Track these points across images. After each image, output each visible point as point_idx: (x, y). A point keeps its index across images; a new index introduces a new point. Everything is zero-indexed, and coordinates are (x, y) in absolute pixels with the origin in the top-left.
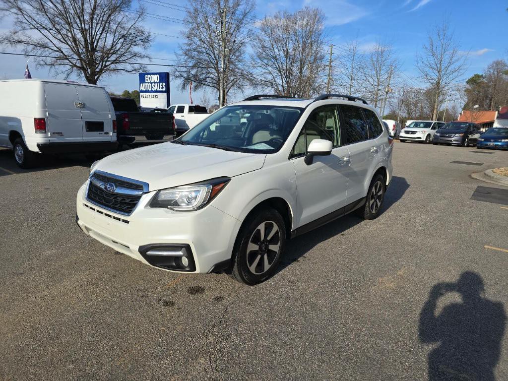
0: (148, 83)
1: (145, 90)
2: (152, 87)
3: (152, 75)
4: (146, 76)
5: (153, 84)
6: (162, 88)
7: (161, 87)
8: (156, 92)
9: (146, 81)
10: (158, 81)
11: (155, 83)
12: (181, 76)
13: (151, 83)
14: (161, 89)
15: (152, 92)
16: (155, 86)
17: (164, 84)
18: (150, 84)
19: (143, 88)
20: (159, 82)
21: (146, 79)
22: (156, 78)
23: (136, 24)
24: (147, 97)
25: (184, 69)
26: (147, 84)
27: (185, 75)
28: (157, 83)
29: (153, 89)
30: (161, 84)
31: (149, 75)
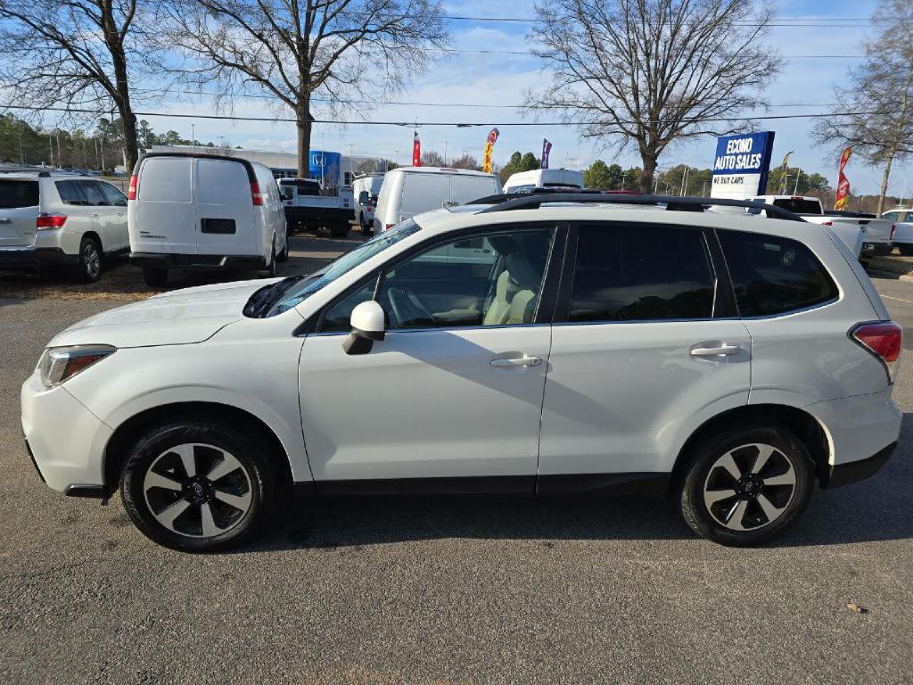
0: (731, 155)
1: (722, 168)
2: (736, 163)
3: (740, 140)
4: (730, 142)
5: (740, 157)
6: (753, 164)
7: (753, 161)
8: (743, 171)
9: (728, 152)
10: (748, 151)
11: (742, 154)
12: (839, 135)
13: (736, 155)
14: (752, 167)
15: (735, 171)
16: (741, 161)
17: (759, 156)
18: (734, 157)
19: (719, 166)
20: (751, 153)
21: (729, 146)
22: (745, 145)
23: (751, 43)
24: (724, 181)
25: (847, 120)
26: (728, 157)
27: (849, 132)
28: (746, 154)
29: (737, 167)
30: (753, 156)
31: (735, 141)
